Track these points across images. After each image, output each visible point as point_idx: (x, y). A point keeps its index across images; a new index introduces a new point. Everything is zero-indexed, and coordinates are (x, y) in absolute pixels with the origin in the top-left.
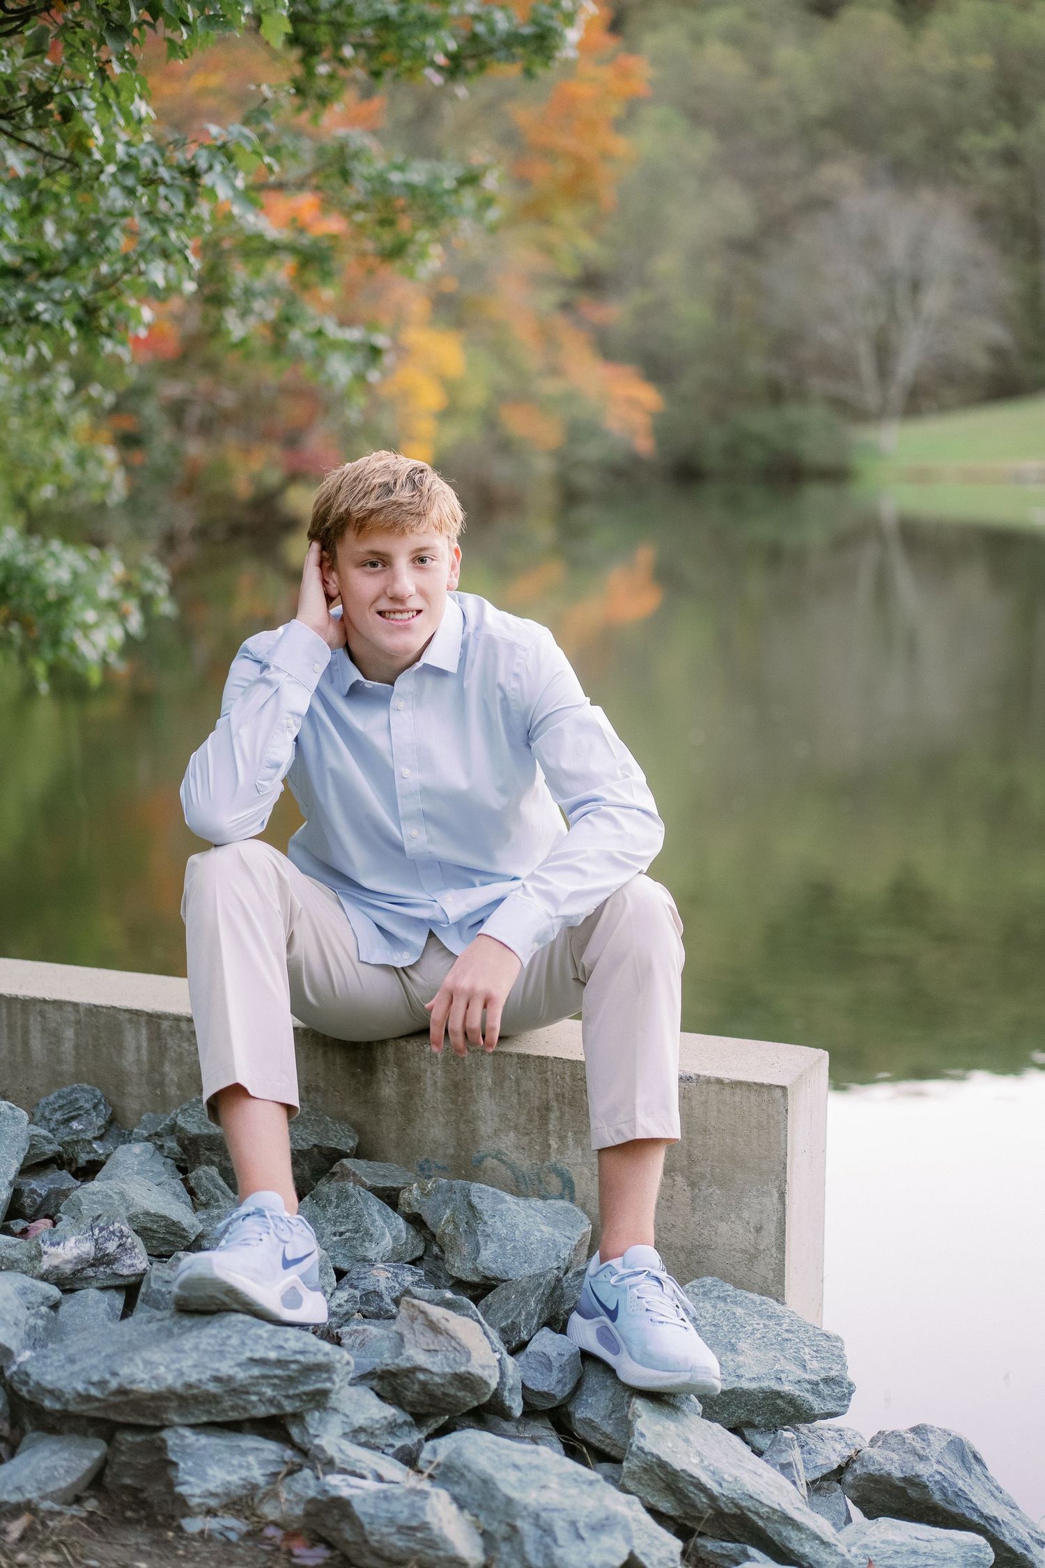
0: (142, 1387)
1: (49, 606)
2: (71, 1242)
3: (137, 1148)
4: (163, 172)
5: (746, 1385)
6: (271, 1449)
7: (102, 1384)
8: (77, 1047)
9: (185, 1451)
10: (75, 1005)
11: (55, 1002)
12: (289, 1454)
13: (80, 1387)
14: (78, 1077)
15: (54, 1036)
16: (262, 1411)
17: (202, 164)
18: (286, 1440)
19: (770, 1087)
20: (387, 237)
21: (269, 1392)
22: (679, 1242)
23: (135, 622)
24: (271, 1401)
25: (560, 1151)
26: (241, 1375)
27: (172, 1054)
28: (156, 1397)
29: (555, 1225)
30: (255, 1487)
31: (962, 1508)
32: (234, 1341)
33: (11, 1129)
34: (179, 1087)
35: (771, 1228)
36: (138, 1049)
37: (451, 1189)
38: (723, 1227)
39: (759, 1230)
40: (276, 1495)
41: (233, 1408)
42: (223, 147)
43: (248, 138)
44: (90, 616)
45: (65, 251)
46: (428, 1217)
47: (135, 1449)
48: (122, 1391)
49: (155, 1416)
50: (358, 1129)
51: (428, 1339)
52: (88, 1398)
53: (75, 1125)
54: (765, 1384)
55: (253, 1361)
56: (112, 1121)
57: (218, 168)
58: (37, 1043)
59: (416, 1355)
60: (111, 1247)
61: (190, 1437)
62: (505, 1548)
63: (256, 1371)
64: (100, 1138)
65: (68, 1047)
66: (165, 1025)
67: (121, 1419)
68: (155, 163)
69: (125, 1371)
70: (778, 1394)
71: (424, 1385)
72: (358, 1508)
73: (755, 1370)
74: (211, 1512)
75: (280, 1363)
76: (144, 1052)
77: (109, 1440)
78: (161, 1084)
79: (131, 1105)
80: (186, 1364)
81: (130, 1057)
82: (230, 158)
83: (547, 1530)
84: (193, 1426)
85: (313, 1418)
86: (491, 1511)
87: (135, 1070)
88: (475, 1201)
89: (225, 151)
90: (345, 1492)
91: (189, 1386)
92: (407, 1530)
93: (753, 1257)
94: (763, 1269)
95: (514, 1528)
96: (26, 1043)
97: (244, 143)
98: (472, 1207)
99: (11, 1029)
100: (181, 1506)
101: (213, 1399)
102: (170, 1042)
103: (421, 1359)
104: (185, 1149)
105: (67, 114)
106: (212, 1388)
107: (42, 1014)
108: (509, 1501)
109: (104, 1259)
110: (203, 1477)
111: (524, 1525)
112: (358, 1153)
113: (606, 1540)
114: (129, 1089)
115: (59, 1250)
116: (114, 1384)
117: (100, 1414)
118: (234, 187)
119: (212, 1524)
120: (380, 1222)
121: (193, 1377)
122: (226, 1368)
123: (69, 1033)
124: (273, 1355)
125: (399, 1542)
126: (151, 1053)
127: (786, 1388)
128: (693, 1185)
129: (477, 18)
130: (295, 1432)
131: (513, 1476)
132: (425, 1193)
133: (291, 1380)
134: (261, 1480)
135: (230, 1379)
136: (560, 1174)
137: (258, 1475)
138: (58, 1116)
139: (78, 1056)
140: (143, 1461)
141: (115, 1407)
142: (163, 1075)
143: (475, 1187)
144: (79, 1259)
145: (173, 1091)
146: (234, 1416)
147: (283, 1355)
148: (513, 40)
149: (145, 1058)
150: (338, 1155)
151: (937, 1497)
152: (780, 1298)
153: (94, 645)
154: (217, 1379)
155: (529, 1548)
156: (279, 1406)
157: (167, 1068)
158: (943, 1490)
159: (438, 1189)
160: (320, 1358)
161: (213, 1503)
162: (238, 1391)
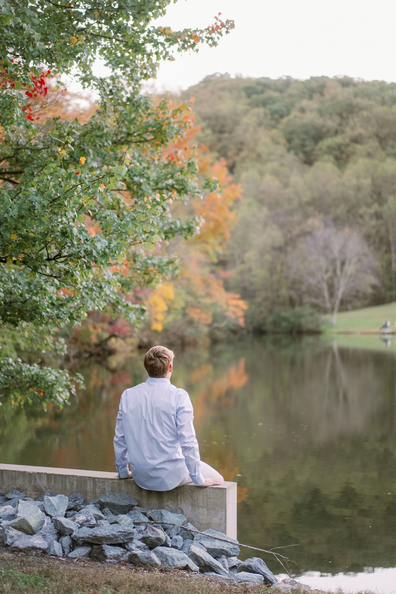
0: (99, 535)
1: (49, 386)
2: (81, 517)
3: (91, 505)
4: (94, 288)
5: (216, 548)
6: (122, 549)
7: (91, 535)
8: (77, 486)
9: (106, 548)
10: (77, 476)
11: (72, 476)
12: (125, 550)
13: (87, 536)
14: (77, 492)
15: (72, 483)
16: (120, 542)
17: (103, 286)
18: (125, 548)
19: (223, 488)
20: (147, 277)
21: (122, 538)
22: (205, 522)
23: (73, 391)
24: (122, 540)
25: (181, 504)
26: (117, 534)
27: (98, 486)
28: (101, 538)
29: (179, 518)
30: (119, 555)
31: (259, 571)
32: (115, 528)
33: (65, 501)
34: (99, 493)
35: (224, 518)
36: (90, 485)
37: (157, 511)
38: (214, 519)
39: (221, 519)
40: (123, 556)
41: (115, 541)
42: (108, 281)
43: (114, 279)
44: (61, 389)
45: (66, 299)
46: (153, 517)
47: (97, 549)
48: (95, 536)
49: (101, 542)
50: (138, 501)
51: (152, 532)
52: (89, 538)
53: (77, 502)
54: (220, 548)
55: (119, 532)
56: (84, 501)
57: (107, 287)
58: (68, 485)
59: (150, 534)
60: (89, 518)
61: (107, 546)
62: (165, 563)
63: (120, 534)
64: (82, 504)
65: (75, 486)
66: (96, 480)
67: (94, 542)
68: (92, 286)
69: (96, 532)
70: (223, 550)
71: (151, 540)
72: (138, 555)
73: (219, 545)
74: (111, 559)
75: (124, 532)
76: (92, 486)
77: (92, 547)
78: (95, 493)
79: (89, 498)
80: (107, 532)
81: (89, 487)
82: (109, 284)
83: (173, 559)
84: (108, 545)
85: (130, 544)
86: (163, 557)
87: (90, 490)
88: (162, 513)
89: (109, 282)
90: (136, 553)
91: (107, 536)
92: (147, 558)
93: (220, 525)
94: (222, 528)
95: (167, 559)
96: (65, 485)
97: (113, 280)
98: (162, 514)
99: (62, 482)
100: (106, 557)
101: (112, 539)
102: (98, 484)
103: (150, 535)
104: (101, 505)
105: (72, 276)
106: (112, 536)
107: (69, 478)
108: (166, 555)
109: (87, 521)
110: (110, 552)
111: (169, 559)
112: (138, 506)
113: (184, 561)
114: (88, 495)
115: (79, 518)
116: (94, 535)
117: (91, 541)
118: (110, 291)
119: (111, 561)
120: (142, 518)
121: (108, 534)
122: (114, 533)
123: (75, 482)
124: (123, 531)
125: (146, 560)
126: (93, 486)
127: (225, 549)
128: (208, 510)
129: (171, 223)
130: (126, 547)
131: (167, 551)
132: (152, 513)
133: (126, 536)
134: (120, 554)
135: (115, 535)
136: (181, 509)
137: (120, 553)
138: (73, 500)
139: (77, 488)
140: (98, 551)
141: (93, 540)
142: (96, 491)
143: (162, 510)
144: (83, 520)
145: (98, 495)
146: (115, 542)
147: (124, 531)
148: (182, 229)
149: (92, 487)
150: (133, 506)
151: (254, 569)
152: (225, 533)
153: (62, 398)
154: (112, 535)
155: (170, 562)
156: (124, 541)
157: (97, 489)
158: (255, 567)
159: (155, 511)
160: (132, 531)
161: (111, 557)
162: (116, 537)
